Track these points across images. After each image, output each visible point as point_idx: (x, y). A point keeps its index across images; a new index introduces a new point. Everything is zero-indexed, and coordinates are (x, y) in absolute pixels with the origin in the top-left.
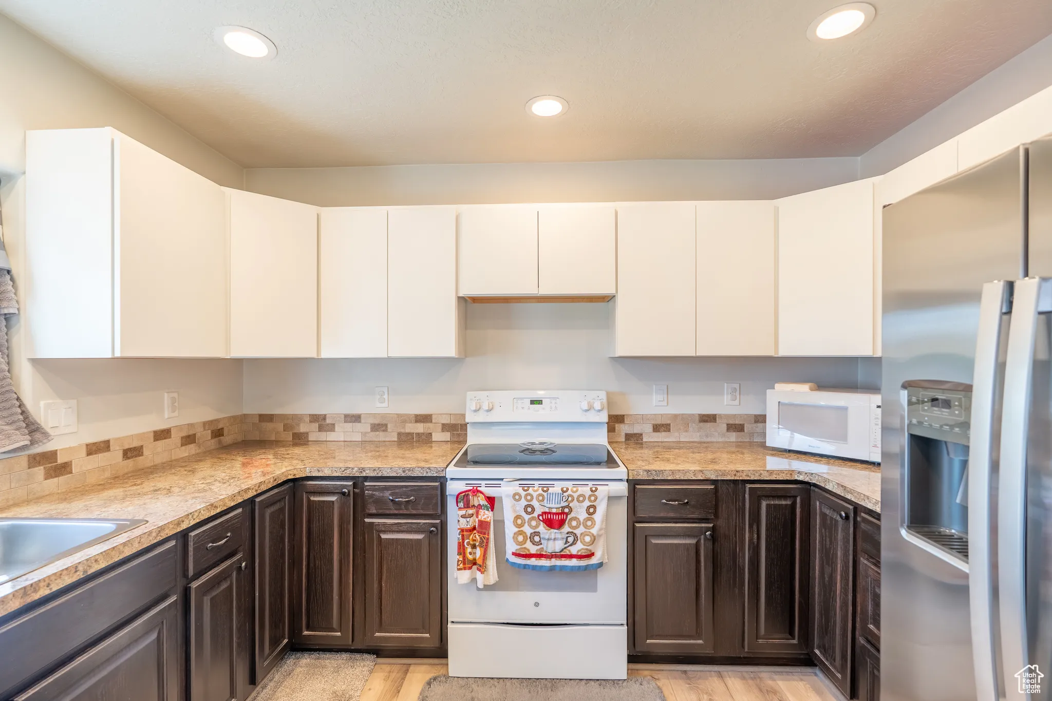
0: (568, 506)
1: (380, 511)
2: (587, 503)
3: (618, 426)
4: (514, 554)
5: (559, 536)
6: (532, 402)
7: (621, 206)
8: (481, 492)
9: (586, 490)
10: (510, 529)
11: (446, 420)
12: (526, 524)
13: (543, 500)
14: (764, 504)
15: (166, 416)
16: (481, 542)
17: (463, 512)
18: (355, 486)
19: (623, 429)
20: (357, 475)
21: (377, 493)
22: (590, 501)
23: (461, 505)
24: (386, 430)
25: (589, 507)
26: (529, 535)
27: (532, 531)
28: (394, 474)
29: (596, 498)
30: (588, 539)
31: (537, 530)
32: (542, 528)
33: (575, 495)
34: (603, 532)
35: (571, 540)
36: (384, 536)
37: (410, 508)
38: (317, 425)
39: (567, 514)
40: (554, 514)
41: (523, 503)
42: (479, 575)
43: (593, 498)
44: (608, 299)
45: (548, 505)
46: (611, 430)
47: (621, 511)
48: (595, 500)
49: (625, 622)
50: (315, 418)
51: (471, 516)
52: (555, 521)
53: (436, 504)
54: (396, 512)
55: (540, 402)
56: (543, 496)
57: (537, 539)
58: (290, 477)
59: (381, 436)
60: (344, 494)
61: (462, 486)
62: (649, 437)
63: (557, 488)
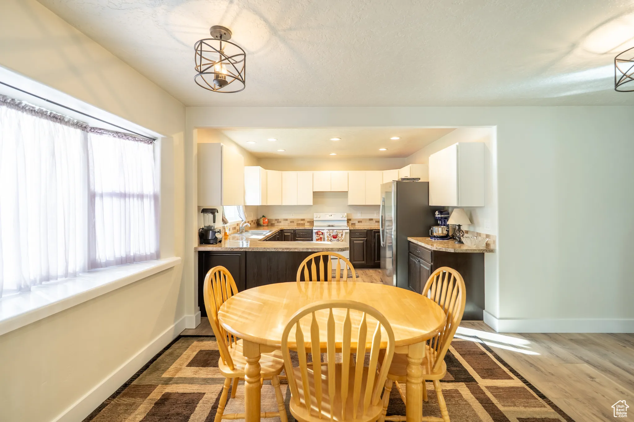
0: (337, 234)
1: (299, 237)
2: (341, 234)
3: (349, 221)
5: (336, 240)
7: (350, 172)
8: (320, 232)
9: (341, 231)
10: (326, 239)
11: (309, 220)
12: (329, 238)
13: (332, 233)
14: (376, 234)
17: (317, 236)
18: (294, 231)
19: (351, 222)
21: (298, 233)
23: (316, 234)
24: (294, 223)
30: (341, 240)
32: (332, 238)
33: (339, 232)
34: (344, 239)
37: (305, 236)
39: (337, 236)
41: (329, 233)
44: (347, 192)
46: (348, 222)
47: (348, 235)
48: (343, 233)
49: (349, 258)
50: (276, 220)
51: (318, 236)
52: (335, 237)
54: (303, 236)
55: (331, 216)
57: (331, 240)
59: (292, 224)
60: (292, 233)
61: (316, 231)
62: (357, 224)
63: (335, 231)
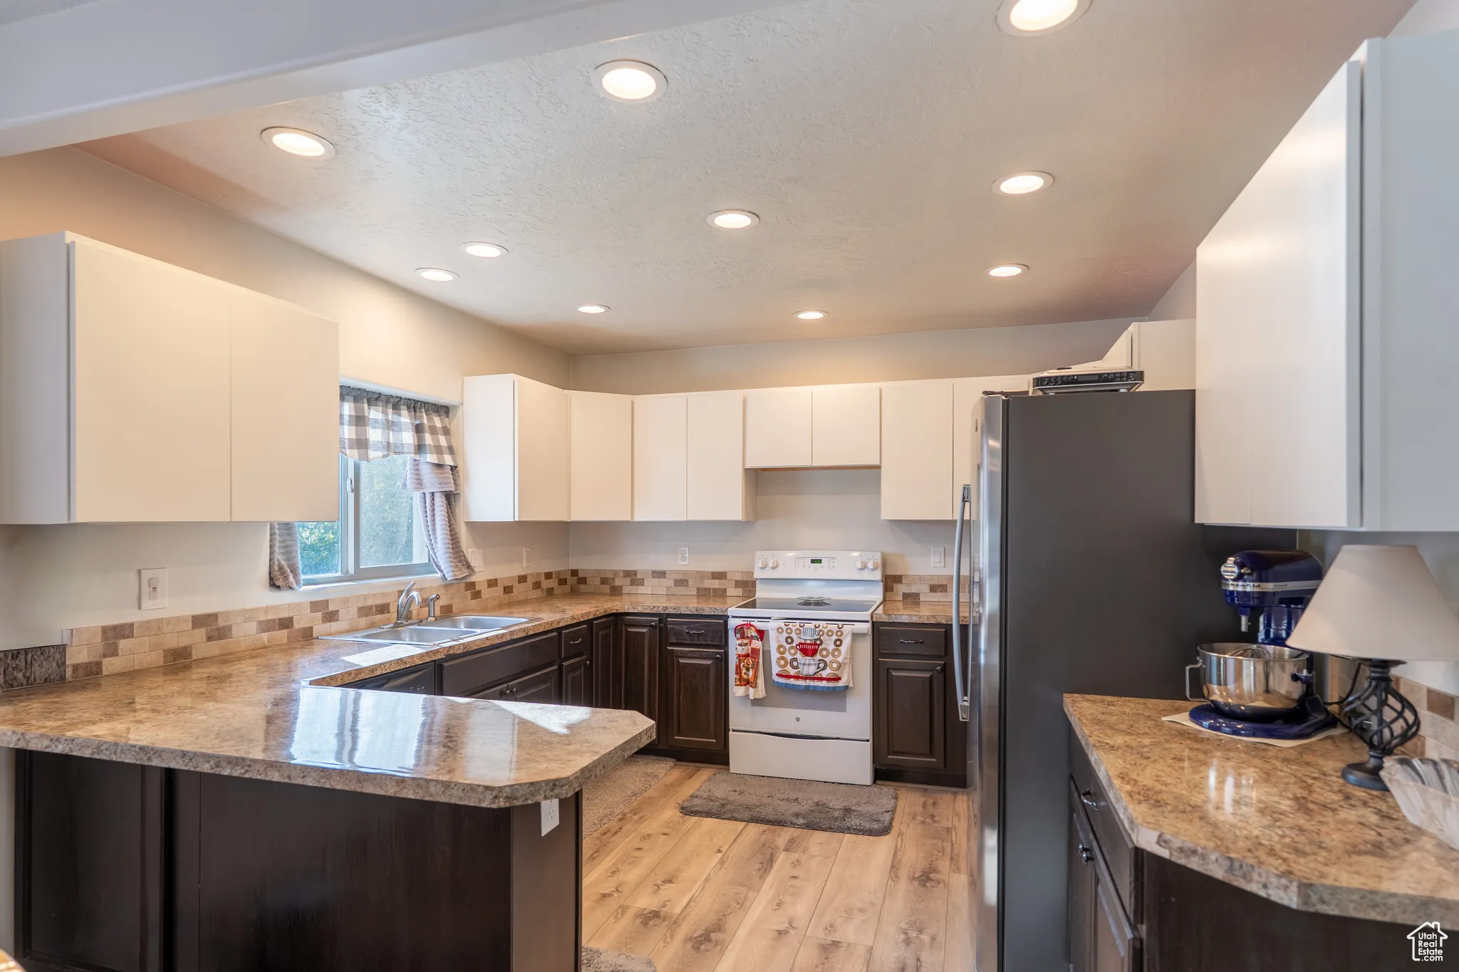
0: (819, 639)
1: (679, 641)
2: (834, 637)
3: (894, 585)
4: (778, 675)
5: (813, 662)
6: (813, 561)
7: (886, 385)
8: (753, 626)
9: (834, 627)
10: (775, 655)
11: (739, 578)
12: (787, 652)
13: (800, 633)
15: (525, 565)
16: (753, 665)
17: (740, 642)
18: (660, 620)
19: (901, 589)
20: (662, 612)
21: (676, 627)
22: (837, 635)
23: (738, 635)
24: (687, 584)
25: (836, 641)
26: (789, 661)
27: (792, 657)
28: (690, 613)
29: (842, 634)
30: (835, 665)
31: (795, 657)
32: (799, 655)
33: (825, 630)
34: (847, 661)
35: (822, 665)
36: (682, 661)
37: (701, 639)
38: (629, 579)
39: (819, 645)
40: (808, 644)
41: (785, 635)
42: (751, 691)
43: (839, 633)
45: (804, 638)
46: (889, 589)
47: (866, 648)
48: (841, 635)
49: (871, 738)
50: (627, 573)
51: (746, 645)
52: (809, 650)
53: (721, 637)
54: (690, 642)
55: (819, 561)
56: (800, 630)
57: (795, 664)
58: (614, 611)
59: (682, 590)
60: (652, 626)
61: (740, 622)
62: (926, 596)
63: (812, 625)
